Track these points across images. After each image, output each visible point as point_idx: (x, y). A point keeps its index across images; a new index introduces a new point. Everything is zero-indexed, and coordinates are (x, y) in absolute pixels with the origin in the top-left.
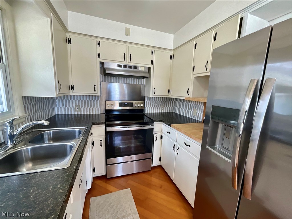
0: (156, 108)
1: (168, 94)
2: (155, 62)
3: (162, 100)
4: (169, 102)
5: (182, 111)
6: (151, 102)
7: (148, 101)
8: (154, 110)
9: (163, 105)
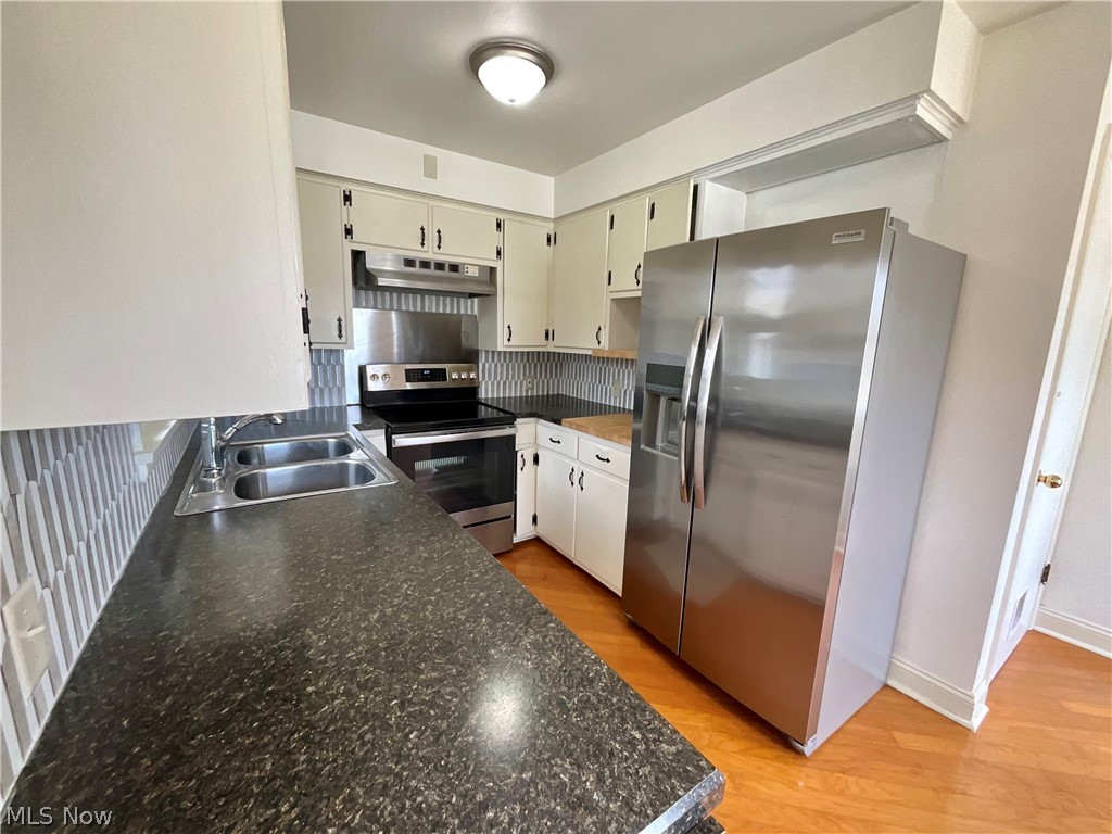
0: (510, 383)
1: (544, 342)
2: (506, 253)
3: (528, 361)
4: (546, 365)
5: (585, 388)
6: (496, 365)
7: (487, 365)
8: (504, 389)
9: (530, 373)
